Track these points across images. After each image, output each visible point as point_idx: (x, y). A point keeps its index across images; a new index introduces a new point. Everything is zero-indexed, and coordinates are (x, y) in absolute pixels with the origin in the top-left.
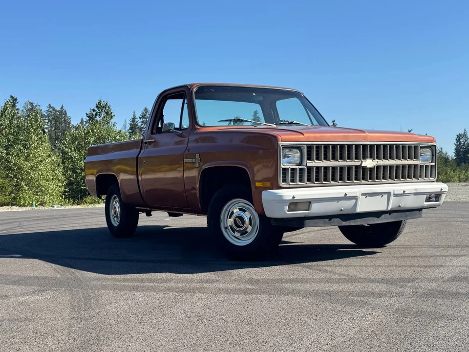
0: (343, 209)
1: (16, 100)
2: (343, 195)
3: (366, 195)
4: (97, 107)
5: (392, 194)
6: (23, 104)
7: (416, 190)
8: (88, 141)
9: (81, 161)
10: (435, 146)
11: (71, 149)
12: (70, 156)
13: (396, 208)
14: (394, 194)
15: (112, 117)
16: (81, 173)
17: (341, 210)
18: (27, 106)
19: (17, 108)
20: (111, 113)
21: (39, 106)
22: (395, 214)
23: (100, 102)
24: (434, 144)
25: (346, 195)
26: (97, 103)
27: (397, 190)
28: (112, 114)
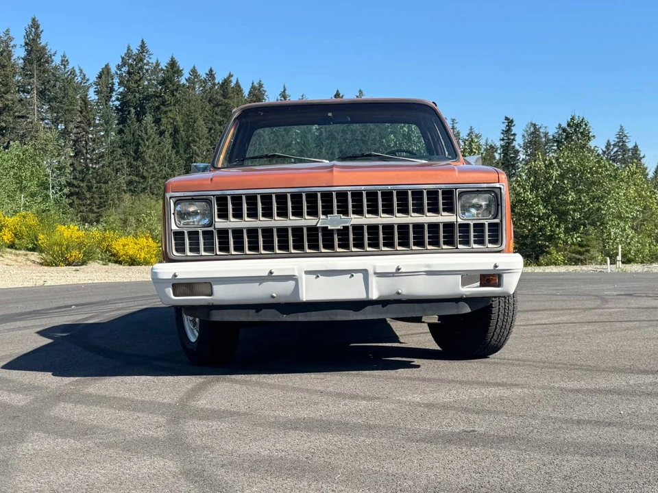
0: (274, 295)
1: (512, 121)
2: (266, 274)
3: (317, 273)
4: (569, 125)
5: (371, 272)
6: (524, 127)
7: (428, 266)
8: (550, 177)
9: (538, 205)
10: (500, 188)
11: (524, 189)
12: (524, 197)
13: (391, 295)
14: (375, 273)
15: (589, 139)
16: (538, 222)
17: (273, 297)
18: (530, 128)
19: (513, 133)
20: (589, 133)
21: (546, 127)
22: (396, 306)
23: (573, 119)
24: (497, 185)
25: (271, 273)
26: (569, 120)
27: (381, 267)
28: (591, 134)
